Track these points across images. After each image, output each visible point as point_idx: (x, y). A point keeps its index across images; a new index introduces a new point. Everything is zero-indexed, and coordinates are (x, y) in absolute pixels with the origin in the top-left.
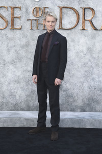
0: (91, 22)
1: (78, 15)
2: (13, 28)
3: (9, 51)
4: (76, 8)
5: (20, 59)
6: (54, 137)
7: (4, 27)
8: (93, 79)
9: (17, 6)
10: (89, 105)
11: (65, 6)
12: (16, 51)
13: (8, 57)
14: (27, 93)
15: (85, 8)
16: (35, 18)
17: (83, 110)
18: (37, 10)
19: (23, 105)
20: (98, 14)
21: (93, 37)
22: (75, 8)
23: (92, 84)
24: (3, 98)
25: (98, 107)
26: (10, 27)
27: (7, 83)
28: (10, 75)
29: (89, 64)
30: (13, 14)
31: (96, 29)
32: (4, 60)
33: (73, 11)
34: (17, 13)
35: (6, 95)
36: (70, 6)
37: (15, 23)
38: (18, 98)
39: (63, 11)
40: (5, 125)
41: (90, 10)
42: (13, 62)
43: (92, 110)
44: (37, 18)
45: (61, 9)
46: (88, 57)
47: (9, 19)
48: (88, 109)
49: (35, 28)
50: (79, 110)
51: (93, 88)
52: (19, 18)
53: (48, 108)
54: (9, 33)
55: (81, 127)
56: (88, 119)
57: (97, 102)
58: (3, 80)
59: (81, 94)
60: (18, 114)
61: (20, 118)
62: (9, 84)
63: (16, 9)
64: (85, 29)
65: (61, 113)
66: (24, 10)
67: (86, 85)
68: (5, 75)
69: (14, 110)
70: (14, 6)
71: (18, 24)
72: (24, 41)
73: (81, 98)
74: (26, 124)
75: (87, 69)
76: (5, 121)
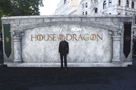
0: (75, 38)
1: (72, 36)
2: (54, 40)
5: (56, 49)
6: (66, 69)
8: (76, 54)
10: (75, 61)
12: (54, 46)
13: (52, 48)
14: (58, 58)
16: (60, 37)
17: (73, 62)
18: (60, 35)
19: (57, 61)
20: (77, 36)
21: (76, 42)
22: (71, 34)
23: (76, 55)
25: (78, 61)
28: (53, 53)
29: (75, 50)
31: (77, 40)
34: (55, 36)
35: (52, 58)
36: (69, 34)
38: (55, 59)
40: (52, 67)
41: (75, 35)
42: (54, 50)
43: (76, 62)
45: (67, 35)
46: (75, 48)
47: (52, 38)
49: (60, 40)
53: (64, 62)
54: (52, 41)
55: (73, 67)
56: (75, 65)
57: (77, 60)
58: (51, 54)
61: (56, 65)
62: (53, 55)
64: (74, 40)
65: (67, 63)
66: (57, 35)
67: (74, 55)
69: (54, 63)
70: (54, 34)
71: (55, 39)
72: (57, 44)
73: (73, 59)
74: (58, 66)
76: (52, 66)
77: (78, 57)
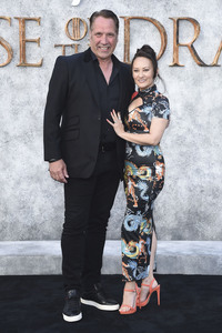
0: (192, 48)
1: (164, 34)
2: (24, 65)
3: (15, 113)
4: (160, 18)
7: (5, 62)
8: (198, 171)
9: (32, 16)
11: (136, 15)
12: (31, 112)
13: (15, 127)
14: (56, 203)
15: (179, 20)
16: (71, 42)
17: (177, 237)
18: (76, 23)
19: (48, 228)
20: (207, 32)
21: (197, 81)
22: (158, 19)
23: (196, 180)
24: (6, 213)
25: (209, 230)
26: (17, 61)
27: (12, 182)
28: (19, 165)
29: (189, 138)
30: (24, 34)
31: (202, 65)
32: (6, 133)
33: (152, 26)
34: (33, 32)
35: (12, 208)
36: (147, 15)
37: (27, 53)
38: (36, 213)
39: (131, 26)
40: (11, 272)
41: (190, 24)
42: (26, 137)
43: (195, 235)
44: (76, 43)
45: (128, 21)
46: (186, 124)
47: (15, 44)
48: (187, 235)
50: (168, 237)
51: (198, 189)
52: (37, 42)
55: (174, 273)
56: (188, 255)
57: (207, 219)
58: (3, 176)
59: (173, 203)
60: (37, 247)
61: (42, 256)
62: (18, 183)
63: (29, 24)
64: (180, 64)
66: (46, 24)
67: (182, 184)
68: (9, 166)
69: (29, 239)
70: (26, 16)
71: (34, 55)
73: (173, 212)
75: (184, 150)
76: (10, 263)
77: (215, 193)
